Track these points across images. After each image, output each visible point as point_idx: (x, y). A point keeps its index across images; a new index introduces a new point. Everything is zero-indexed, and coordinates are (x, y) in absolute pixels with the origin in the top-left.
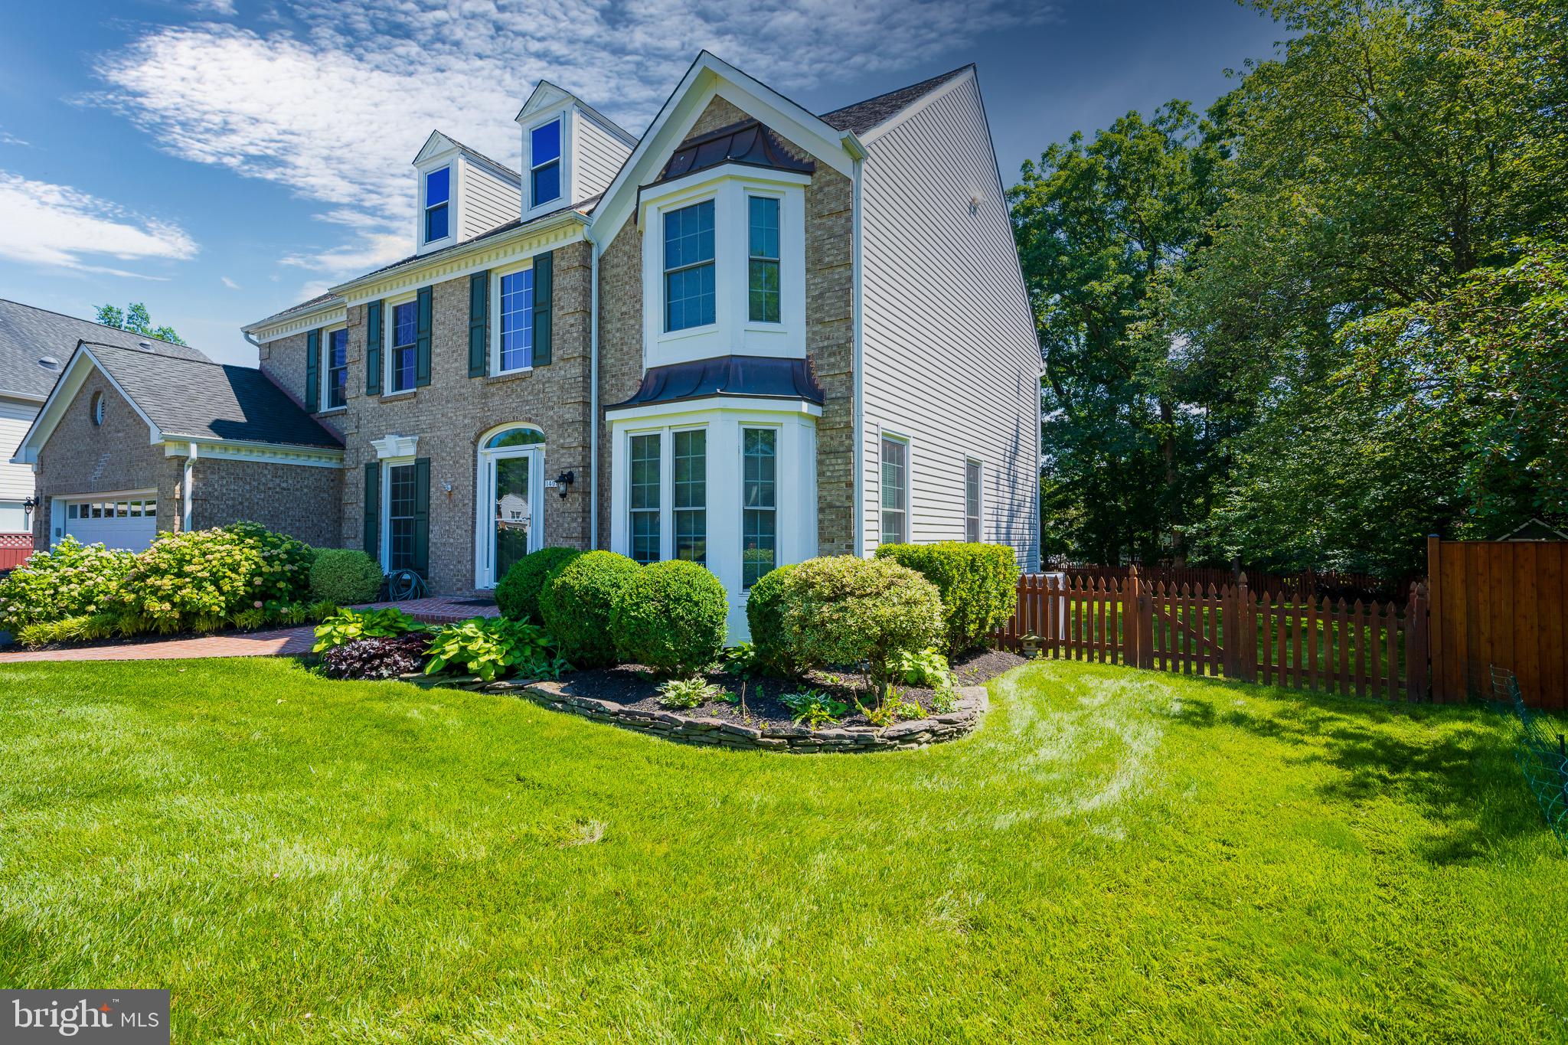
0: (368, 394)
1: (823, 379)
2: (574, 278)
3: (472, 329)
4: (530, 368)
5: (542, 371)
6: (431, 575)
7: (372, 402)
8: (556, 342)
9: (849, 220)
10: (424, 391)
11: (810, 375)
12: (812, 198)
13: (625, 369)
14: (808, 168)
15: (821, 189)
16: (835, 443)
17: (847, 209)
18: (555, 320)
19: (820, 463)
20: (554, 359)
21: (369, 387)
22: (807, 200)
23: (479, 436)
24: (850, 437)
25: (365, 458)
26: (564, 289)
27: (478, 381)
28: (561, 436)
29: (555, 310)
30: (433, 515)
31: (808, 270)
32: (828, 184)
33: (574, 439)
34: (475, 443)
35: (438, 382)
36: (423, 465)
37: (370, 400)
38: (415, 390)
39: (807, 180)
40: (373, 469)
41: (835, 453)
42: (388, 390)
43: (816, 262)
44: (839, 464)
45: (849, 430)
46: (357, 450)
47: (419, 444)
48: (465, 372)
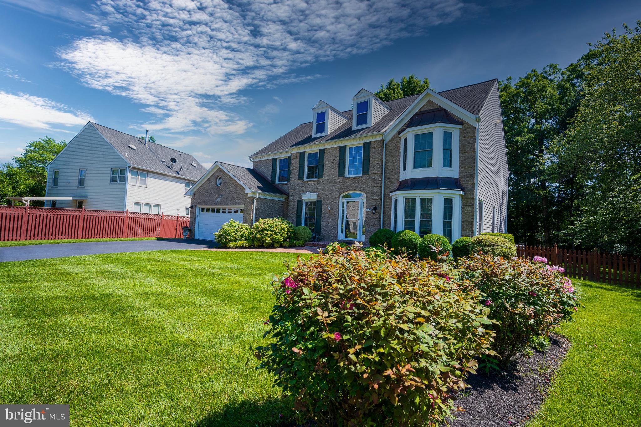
0: (299, 179)
1: (464, 184)
2: (378, 150)
3: (339, 163)
4: (361, 175)
5: (365, 176)
6: (322, 234)
7: (300, 182)
8: (371, 168)
9: (475, 139)
10: (320, 180)
11: (460, 183)
12: (462, 132)
13: (393, 177)
14: (461, 123)
15: (465, 130)
16: (468, 203)
17: (475, 136)
18: (371, 162)
19: (463, 208)
20: (370, 173)
21: (299, 177)
22: (460, 132)
23: (340, 194)
24: (473, 201)
25: (297, 198)
26: (375, 153)
27: (341, 178)
28: (372, 196)
29: (371, 159)
30: (323, 217)
31: (460, 153)
32: (468, 128)
33: (376, 197)
34: (339, 196)
35: (326, 177)
36: (319, 202)
37: (299, 181)
38: (317, 179)
39: (461, 127)
40: (300, 202)
41: (468, 206)
42: (305, 179)
43: (462, 150)
44: (470, 209)
45: (473, 199)
46: (294, 196)
47: (318, 195)
48: (337, 175)
